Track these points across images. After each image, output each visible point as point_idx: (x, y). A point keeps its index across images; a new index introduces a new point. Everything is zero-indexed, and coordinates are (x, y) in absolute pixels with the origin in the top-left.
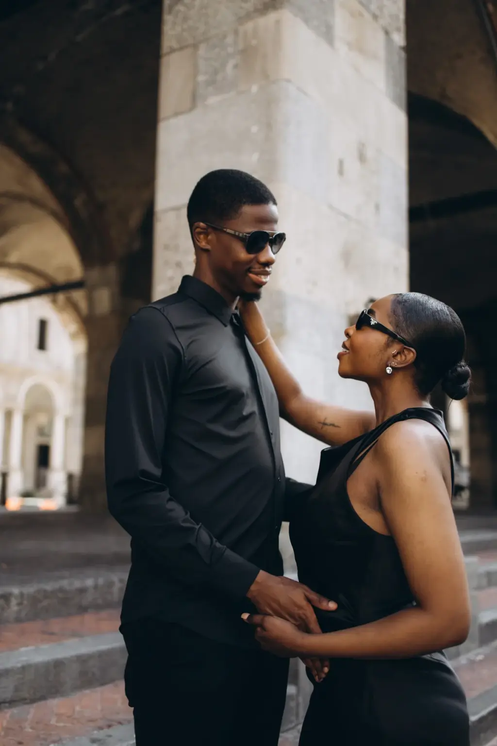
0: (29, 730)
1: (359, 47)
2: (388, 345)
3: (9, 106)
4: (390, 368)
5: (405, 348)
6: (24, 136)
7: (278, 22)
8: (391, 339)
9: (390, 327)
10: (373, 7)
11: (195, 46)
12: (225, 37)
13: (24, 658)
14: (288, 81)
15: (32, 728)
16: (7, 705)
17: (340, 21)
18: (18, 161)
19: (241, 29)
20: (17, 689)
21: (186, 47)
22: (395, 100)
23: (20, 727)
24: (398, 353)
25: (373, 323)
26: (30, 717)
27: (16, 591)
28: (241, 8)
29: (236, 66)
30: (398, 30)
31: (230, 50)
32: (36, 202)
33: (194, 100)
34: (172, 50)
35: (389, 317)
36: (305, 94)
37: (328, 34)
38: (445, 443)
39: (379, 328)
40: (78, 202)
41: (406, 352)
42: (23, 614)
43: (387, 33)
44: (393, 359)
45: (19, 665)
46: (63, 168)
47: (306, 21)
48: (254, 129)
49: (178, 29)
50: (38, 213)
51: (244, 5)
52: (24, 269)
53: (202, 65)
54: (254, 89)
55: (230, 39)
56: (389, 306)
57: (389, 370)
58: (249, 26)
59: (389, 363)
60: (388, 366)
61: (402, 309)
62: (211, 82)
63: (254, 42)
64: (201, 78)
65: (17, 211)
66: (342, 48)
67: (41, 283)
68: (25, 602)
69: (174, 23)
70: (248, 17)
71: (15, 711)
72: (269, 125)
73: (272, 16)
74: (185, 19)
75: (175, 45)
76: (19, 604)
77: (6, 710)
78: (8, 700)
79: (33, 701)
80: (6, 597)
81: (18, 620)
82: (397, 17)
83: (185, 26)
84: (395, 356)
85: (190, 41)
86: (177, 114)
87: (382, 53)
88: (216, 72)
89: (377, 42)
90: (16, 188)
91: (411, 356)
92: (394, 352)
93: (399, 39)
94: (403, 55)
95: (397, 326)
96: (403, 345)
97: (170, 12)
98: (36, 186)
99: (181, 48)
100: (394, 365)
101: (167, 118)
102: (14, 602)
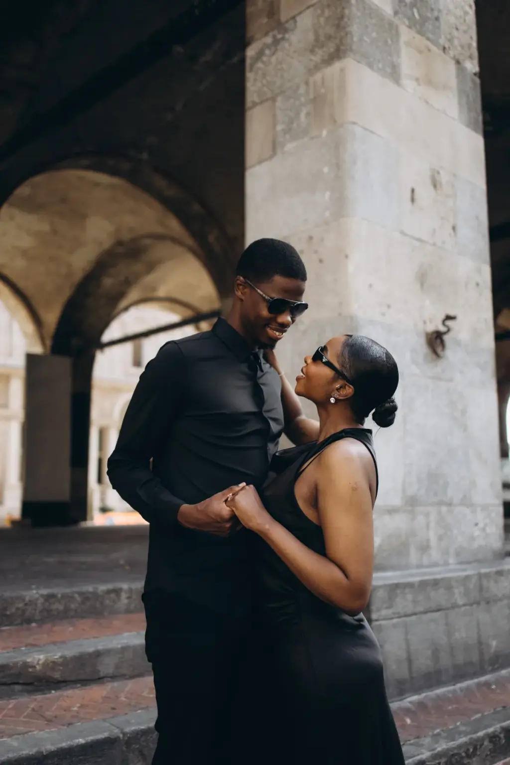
0: (123, 699)
1: (429, 81)
2: (334, 380)
3: (145, 156)
4: (333, 398)
5: (346, 385)
6: (160, 182)
7: (342, 70)
8: (337, 375)
9: (337, 365)
10: (442, 41)
11: (273, 99)
12: (298, 87)
13: (125, 641)
14: (354, 123)
15: (126, 698)
16: (109, 679)
17: (407, 61)
18: (157, 205)
19: (311, 80)
20: (117, 667)
21: (267, 100)
22: (471, 125)
23: (117, 696)
24: (341, 387)
25: (324, 360)
26: (127, 689)
27: (125, 586)
28: (311, 60)
29: (308, 114)
30: (471, 57)
31: (303, 99)
32: (175, 240)
33: (275, 148)
34: (255, 104)
35: (338, 357)
36: (372, 132)
37: (394, 74)
38: (373, 461)
39: (329, 364)
40: (211, 238)
41: (347, 387)
42: (132, 606)
43: (458, 62)
44: (336, 391)
45: (119, 646)
46: (196, 208)
47: (370, 66)
48: (326, 170)
49: (259, 84)
50: (179, 250)
51: (313, 58)
52: (172, 301)
53: (279, 114)
54: (325, 133)
55: (302, 90)
56: (339, 348)
57: (332, 400)
58: (318, 76)
59: (332, 394)
60: (332, 397)
61: (349, 351)
62: (288, 131)
63: (323, 91)
64: (279, 127)
65: (162, 249)
66: (409, 84)
67: (188, 313)
68: (134, 597)
69: (255, 80)
70: (317, 68)
71: (116, 684)
72: (338, 166)
73: (337, 65)
74: (264, 76)
75: (257, 100)
76: (129, 598)
77: (108, 684)
78: (111, 675)
79: (132, 677)
80: (117, 592)
81: (128, 611)
82: (470, 46)
83: (264, 82)
84: (338, 390)
85: (269, 95)
86: (260, 162)
87: (453, 82)
88: (291, 121)
89: (448, 72)
90: (158, 229)
91: (349, 390)
92: (338, 386)
93: (472, 66)
94: (478, 81)
95: (343, 366)
96: (345, 381)
97: (251, 70)
98: (174, 225)
99: (261, 103)
100: (336, 397)
101: (253, 166)
102: (124, 596)
